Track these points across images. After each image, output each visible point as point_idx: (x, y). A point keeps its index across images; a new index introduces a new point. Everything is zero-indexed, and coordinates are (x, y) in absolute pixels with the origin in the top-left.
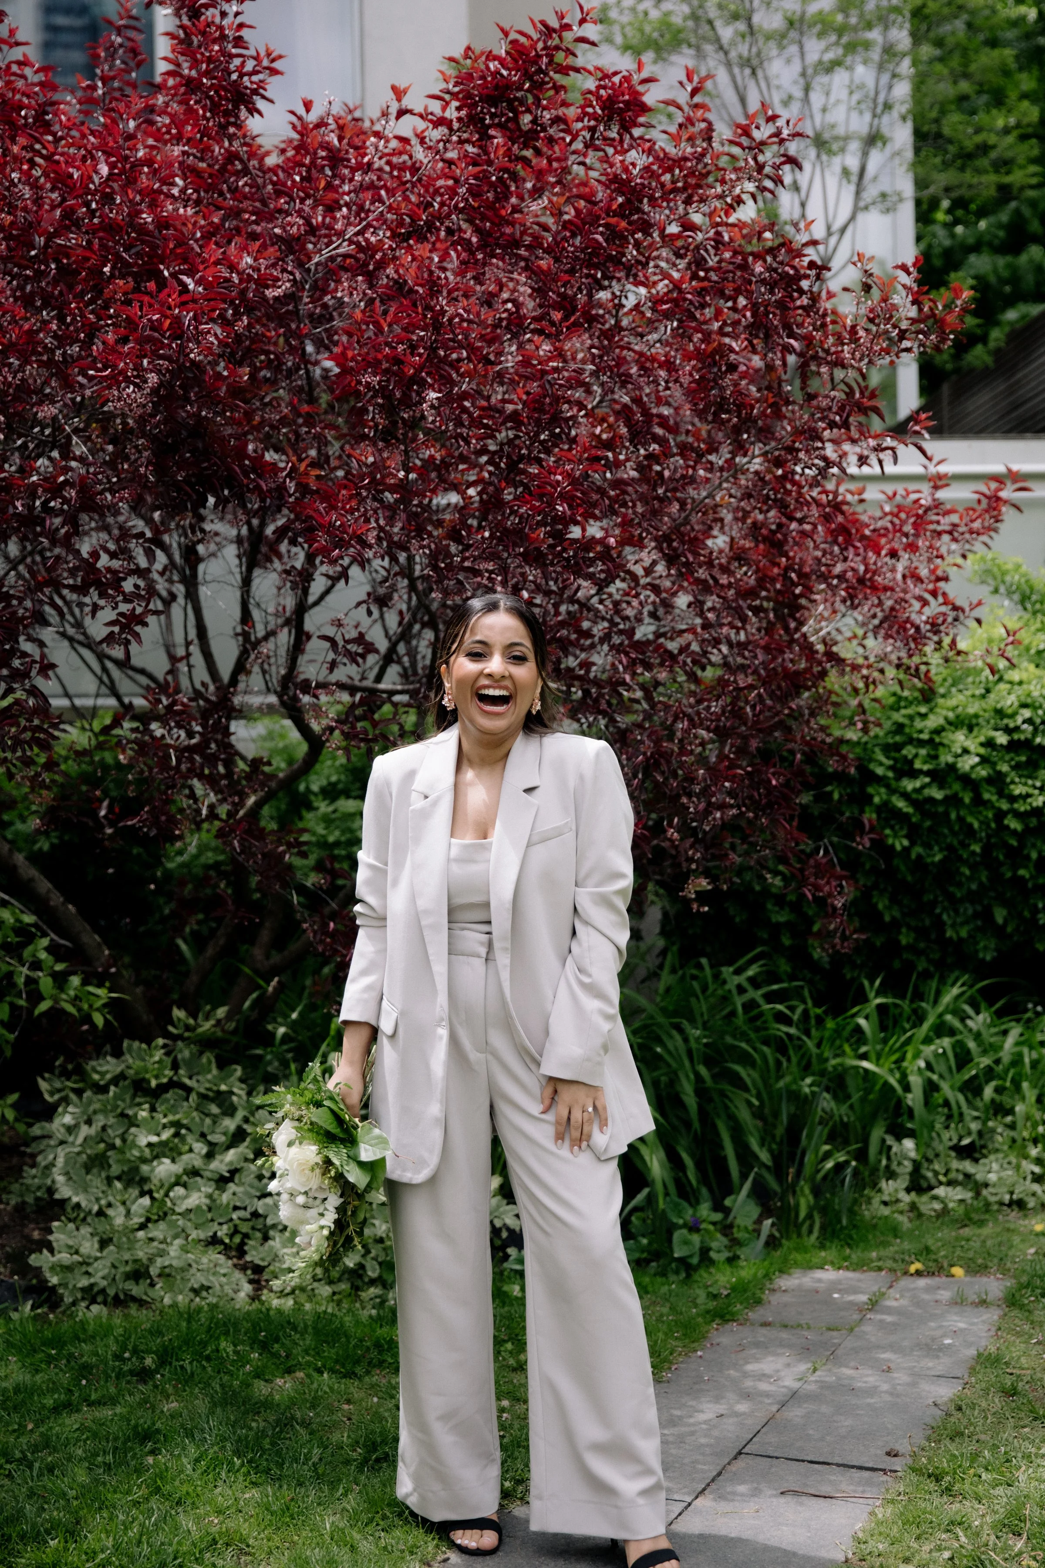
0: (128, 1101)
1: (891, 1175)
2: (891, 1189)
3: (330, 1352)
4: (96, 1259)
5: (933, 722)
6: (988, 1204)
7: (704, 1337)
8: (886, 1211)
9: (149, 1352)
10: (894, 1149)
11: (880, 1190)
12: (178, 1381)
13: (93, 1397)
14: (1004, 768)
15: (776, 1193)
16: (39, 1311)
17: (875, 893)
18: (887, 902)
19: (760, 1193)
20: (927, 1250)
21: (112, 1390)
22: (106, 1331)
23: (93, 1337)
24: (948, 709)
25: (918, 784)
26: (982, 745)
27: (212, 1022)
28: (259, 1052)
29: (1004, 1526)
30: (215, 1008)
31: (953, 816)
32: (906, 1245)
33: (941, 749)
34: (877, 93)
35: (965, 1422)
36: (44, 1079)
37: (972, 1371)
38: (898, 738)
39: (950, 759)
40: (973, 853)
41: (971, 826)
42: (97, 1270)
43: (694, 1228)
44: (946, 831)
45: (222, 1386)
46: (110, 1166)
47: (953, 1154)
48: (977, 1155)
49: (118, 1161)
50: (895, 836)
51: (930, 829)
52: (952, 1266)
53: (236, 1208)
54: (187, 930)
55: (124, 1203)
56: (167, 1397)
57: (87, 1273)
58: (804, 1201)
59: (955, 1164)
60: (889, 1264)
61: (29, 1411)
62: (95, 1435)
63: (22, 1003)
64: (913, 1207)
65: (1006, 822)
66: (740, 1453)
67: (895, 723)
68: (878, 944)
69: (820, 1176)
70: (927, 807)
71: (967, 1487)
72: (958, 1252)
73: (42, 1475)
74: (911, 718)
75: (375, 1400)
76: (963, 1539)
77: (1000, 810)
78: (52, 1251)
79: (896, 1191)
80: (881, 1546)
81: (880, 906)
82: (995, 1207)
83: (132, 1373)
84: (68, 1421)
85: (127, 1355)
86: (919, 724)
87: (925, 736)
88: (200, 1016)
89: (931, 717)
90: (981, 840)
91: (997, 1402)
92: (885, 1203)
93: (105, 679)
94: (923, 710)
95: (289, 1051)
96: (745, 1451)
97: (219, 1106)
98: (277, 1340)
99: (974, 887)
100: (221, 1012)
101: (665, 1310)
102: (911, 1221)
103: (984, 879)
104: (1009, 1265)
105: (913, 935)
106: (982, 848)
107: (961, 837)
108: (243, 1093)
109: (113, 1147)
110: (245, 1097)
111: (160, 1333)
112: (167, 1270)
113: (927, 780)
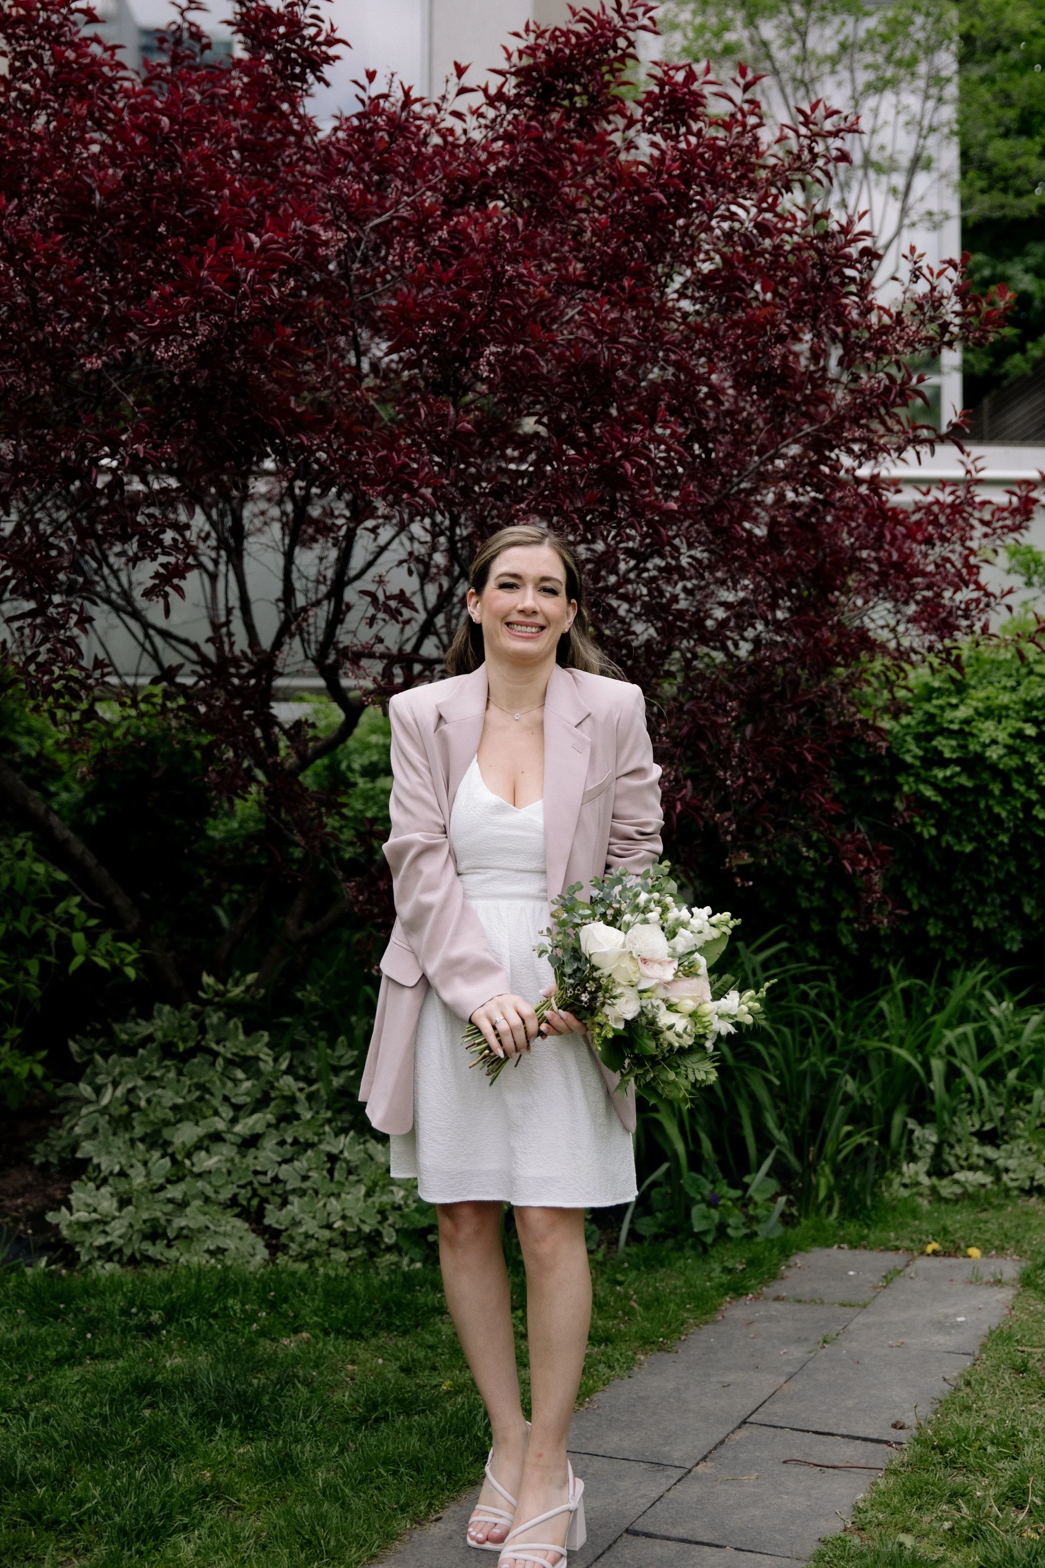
0: (155, 1064)
1: (913, 1158)
2: (912, 1172)
3: (337, 1313)
4: (114, 1218)
5: (963, 712)
6: (1007, 1190)
7: (716, 1309)
8: (904, 1193)
9: (156, 1308)
10: (917, 1134)
11: (900, 1173)
12: (183, 1337)
13: (97, 1350)
14: (1032, 759)
15: (797, 1173)
16: (53, 1267)
17: (904, 881)
18: (916, 891)
19: (780, 1171)
20: (945, 1230)
21: (117, 1344)
22: (115, 1286)
23: (104, 1293)
24: (979, 700)
25: (948, 773)
26: (1011, 735)
27: (242, 988)
28: (287, 1020)
29: (1008, 1498)
30: (244, 974)
31: (982, 805)
32: (925, 1226)
33: (970, 739)
34: (923, 116)
35: (973, 1397)
36: (75, 1041)
37: (983, 1347)
38: (929, 728)
39: (979, 749)
40: (1002, 843)
41: (998, 816)
42: (114, 1230)
43: (713, 1203)
44: (975, 821)
45: (226, 1343)
46: (133, 1128)
47: (975, 1140)
48: (999, 1142)
49: (142, 1123)
50: (924, 825)
51: (959, 818)
52: (968, 1247)
53: (256, 1173)
54: (226, 900)
55: (145, 1163)
56: (171, 1353)
57: (105, 1232)
58: (824, 1182)
59: (977, 1149)
60: (907, 1243)
61: (31, 1363)
62: (95, 1387)
63: (52, 959)
64: (933, 1189)
65: (1034, 812)
66: (744, 1422)
67: (927, 713)
68: (906, 932)
69: (840, 1157)
70: (956, 796)
71: (972, 1460)
72: (976, 1234)
73: (38, 1424)
74: (942, 708)
75: (380, 1361)
76: (965, 1510)
77: (1029, 800)
78: (70, 1208)
79: (917, 1173)
80: (881, 1516)
81: (909, 894)
82: (1015, 1193)
83: (138, 1328)
84: (69, 1373)
85: (134, 1310)
86: (949, 714)
87: (955, 727)
88: (230, 981)
89: (962, 708)
90: (1008, 829)
91: (1007, 1378)
92: (905, 1186)
93: (148, 646)
94: (954, 701)
95: (315, 1019)
96: (751, 1419)
97: (245, 1071)
98: (286, 1300)
99: (1001, 876)
100: (251, 978)
101: (679, 1283)
102: (930, 1202)
103: (1013, 869)
104: (1025, 1247)
105: (941, 925)
106: (1010, 839)
107: (990, 827)
108: (270, 1060)
109: (138, 1109)
110: (271, 1063)
111: (169, 1290)
112: (185, 1232)
113: (958, 769)
